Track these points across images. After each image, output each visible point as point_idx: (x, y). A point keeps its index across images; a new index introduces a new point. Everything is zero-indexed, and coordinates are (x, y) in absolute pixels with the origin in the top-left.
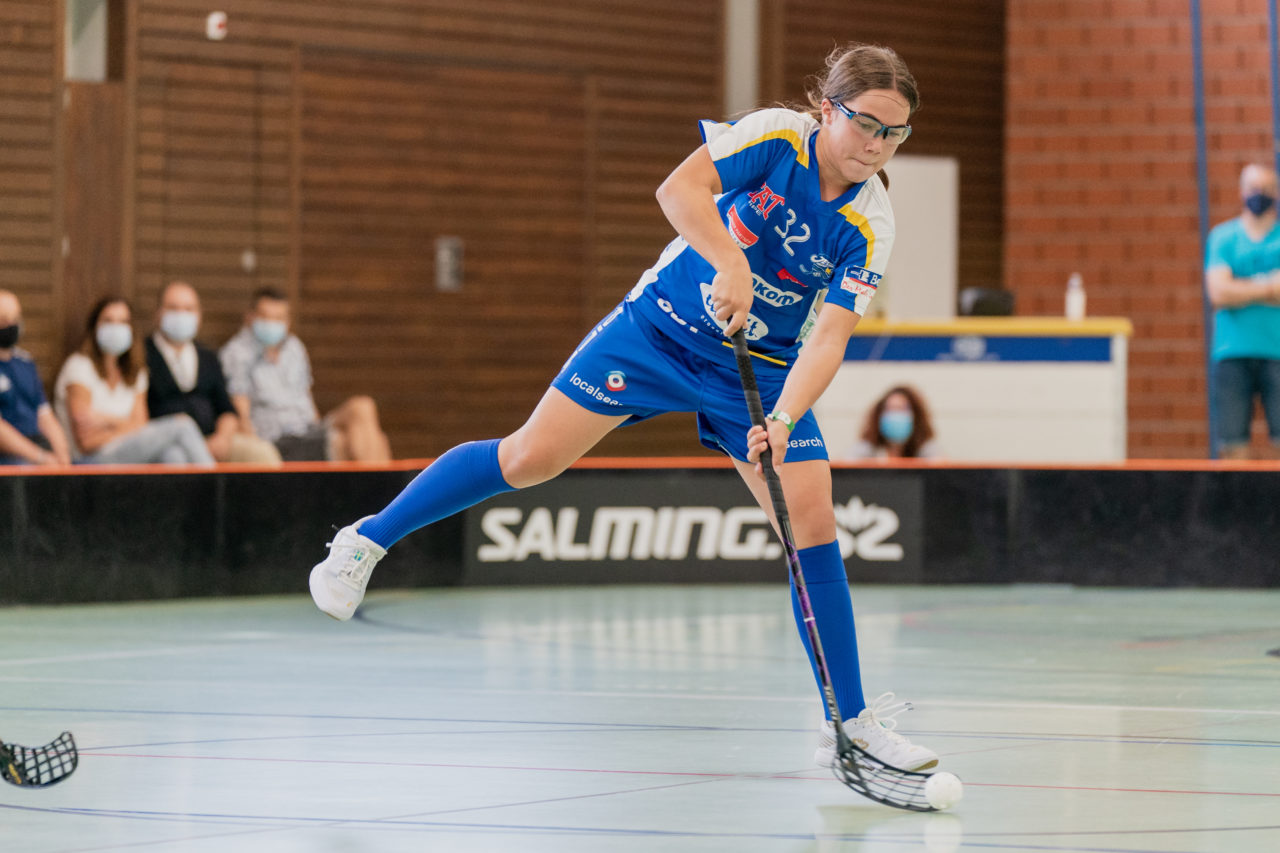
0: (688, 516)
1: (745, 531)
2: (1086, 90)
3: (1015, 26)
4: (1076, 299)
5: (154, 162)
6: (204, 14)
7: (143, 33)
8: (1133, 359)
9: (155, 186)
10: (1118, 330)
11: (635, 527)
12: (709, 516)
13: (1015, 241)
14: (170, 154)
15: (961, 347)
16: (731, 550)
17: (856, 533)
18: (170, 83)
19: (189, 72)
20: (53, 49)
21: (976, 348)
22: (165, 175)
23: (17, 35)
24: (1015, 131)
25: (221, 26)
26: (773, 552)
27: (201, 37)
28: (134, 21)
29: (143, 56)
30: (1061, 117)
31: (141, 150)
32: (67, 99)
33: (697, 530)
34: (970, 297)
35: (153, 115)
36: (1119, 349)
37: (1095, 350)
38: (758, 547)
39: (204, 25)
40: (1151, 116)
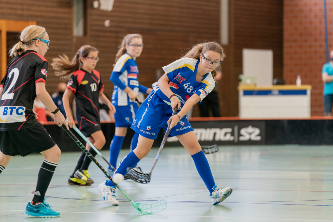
0: (213, 131)
1: (226, 134)
2: (301, 35)
3: (286, 21)
4: (299, 81)
6: (104, 21)
7: (91, 25)
8: (312, 94)
10: (308, 88)
11: (201, 134)
12: (218, 131)
13: (286, 69)
15: (274, 92)
16: (223, 138)
17: (250, 134)
18: (98, 36)
19: (101, 34)
20: (71, 29)
21: (277, 92)
23: (63, 26)
24: (286, 44)
25: (109, 24)
26: (232, 138)
27: (103, 26)
28: (89, 23)
29: (91, 30)
30: (296, 41)
32: (74, 40)
33: (215, 134)
34: (275, 81)
36: (309, 92)
37: (303, 92)
38: (229, 137)
39: (104, 23)
40: (316, 40)
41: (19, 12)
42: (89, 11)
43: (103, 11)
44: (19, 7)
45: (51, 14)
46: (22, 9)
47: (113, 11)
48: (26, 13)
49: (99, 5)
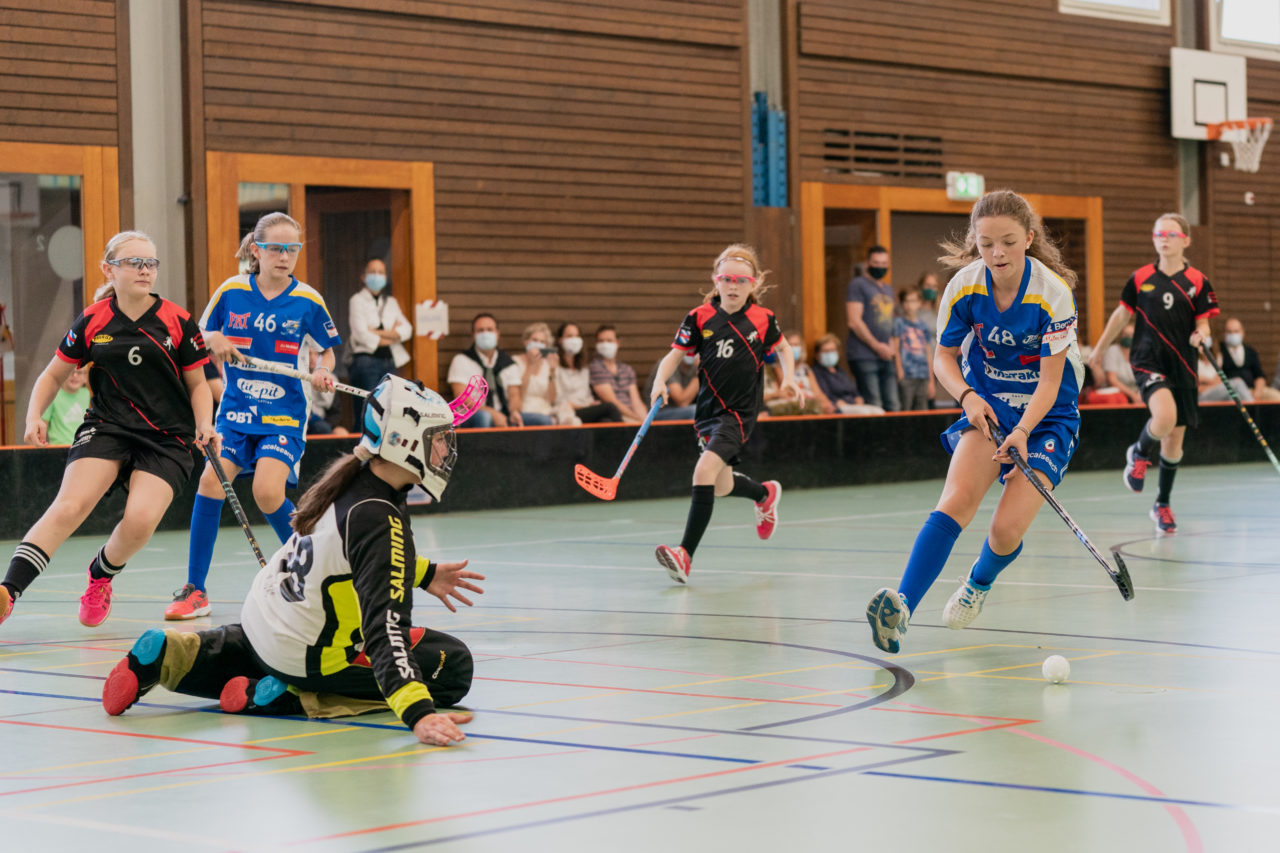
5: (1222, 262)
6: (1242, 193)
7: (1216, 202)
9: (1223, 273)
14: (1229, 258)
18: (1230, 226)
19: (1237, 220)
22: (1228, 268)
23: (1158, 205)
25: (1252, 199)
27: (1243, 204)
28: (1212, 197)
29: (1217, 213)
31: (1217, 256)
35: (1221, 240)
39: (1244, 198)
41: (1067, 178)
42: (1211, 173)
43: (1241, 172)
44: (1067, 167)
45: (1131, 182)
46: (1073, 172)
47: (1260, 173)
48: (1081, 179)
49: (1232, 160)
